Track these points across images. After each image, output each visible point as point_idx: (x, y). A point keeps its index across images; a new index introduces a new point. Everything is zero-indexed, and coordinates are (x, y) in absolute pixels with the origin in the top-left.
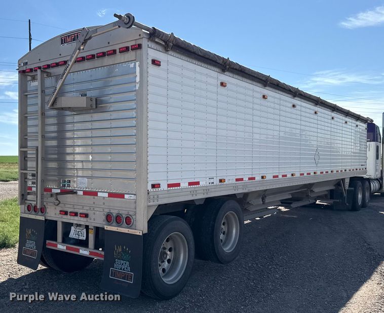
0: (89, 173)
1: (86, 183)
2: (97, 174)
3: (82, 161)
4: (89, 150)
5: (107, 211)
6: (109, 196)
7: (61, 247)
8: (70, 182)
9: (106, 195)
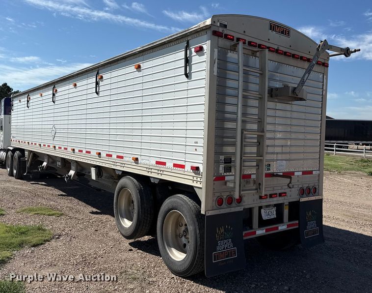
0: (288, 156)
1: (285, 165)
2: (294, 156)
3: (282, 146)
4: (288, 136)
5: (301, 186)
6: (303, 174)
7: (260, 232)
8: (270, 166)
9: (300, 173)
